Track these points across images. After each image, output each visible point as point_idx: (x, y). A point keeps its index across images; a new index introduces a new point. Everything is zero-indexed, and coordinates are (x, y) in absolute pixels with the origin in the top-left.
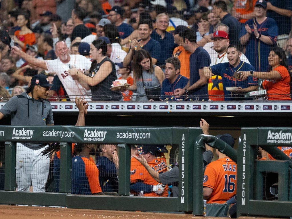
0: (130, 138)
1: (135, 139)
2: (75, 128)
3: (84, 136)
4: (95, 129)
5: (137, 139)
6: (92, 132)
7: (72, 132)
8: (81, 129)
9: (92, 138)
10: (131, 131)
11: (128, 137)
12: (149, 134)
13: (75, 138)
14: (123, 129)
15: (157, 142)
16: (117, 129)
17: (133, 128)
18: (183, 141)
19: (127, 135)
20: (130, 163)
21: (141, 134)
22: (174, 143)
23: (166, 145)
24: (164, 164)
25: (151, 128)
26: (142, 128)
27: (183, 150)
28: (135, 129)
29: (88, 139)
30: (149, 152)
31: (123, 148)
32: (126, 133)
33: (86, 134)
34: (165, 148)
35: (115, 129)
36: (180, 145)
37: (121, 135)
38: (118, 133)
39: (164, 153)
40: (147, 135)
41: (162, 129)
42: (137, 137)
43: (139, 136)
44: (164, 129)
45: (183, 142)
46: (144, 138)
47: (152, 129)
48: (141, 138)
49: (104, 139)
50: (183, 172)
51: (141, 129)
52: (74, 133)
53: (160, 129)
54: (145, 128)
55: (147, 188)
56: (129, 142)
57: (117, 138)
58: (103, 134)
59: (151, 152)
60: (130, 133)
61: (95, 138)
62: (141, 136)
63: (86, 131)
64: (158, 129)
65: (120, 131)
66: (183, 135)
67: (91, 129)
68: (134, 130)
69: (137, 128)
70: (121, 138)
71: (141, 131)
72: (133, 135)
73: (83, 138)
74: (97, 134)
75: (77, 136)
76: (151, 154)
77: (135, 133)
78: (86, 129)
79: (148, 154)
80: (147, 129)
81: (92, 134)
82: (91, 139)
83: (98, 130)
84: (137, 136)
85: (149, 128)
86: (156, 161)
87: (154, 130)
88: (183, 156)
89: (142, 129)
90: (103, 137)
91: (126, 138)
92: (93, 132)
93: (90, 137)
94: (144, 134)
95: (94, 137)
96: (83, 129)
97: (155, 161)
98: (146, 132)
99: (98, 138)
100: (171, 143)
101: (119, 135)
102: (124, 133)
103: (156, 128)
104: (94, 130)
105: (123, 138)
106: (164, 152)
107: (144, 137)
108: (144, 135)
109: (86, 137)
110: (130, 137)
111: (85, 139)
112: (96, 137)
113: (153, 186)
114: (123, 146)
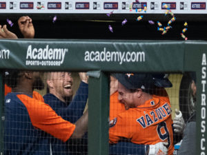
0: (108, 60)
1: (118, 62)
2: (10, 43)
3: (27, 58)
4: (46, 44)
5: (121, 63)
6: (41, 49)
7: (4, 50)
8: (22, 44)
9: (40, 60)
10: (111, 49)
11: (104, 59)
12: (143, 53)
13: (11, 60)
14: (96, 44)
15: (156, 68)
16: (86, 44)
17: (114, 44)
18: (204, 66)
19: (103, 55)
20: (109, 105)
21: (128, 53)
22: (188, 69)
23: (169, 73)
24: (166, 107)
25: (147, 44)
26: (129, 43)
27: (204, 82)
28: (118, 45)
29: (33, 63)
30: (140, 88)
31: (97, 79)
32: (102, 52)
33: (30, 53)
34: (167, 80)
35: (82, 44)
36: (197, 74)
37: (93, 56)
38: (87, 52)
39: (166, 89)
40: (139, 55)
41: (166, 45)
42: (122, 59)
43: (125, 57)
44: (170, 45)
45: (204, 68)
46: (134, 61)
47: (148, 46)
48: (128, 61)
49: (62, 62)
50: (203, 122)
51: (129, 45)
52: (8, 51)
53: (162, 45)
54: (136, 44)
55: (138, 149)
56: (107, 68)
57: (86, 60)
58: (62, 53)
59: (143, 87)
60: (108, 52)
61: (45, 60)
62: (129, 57)
63: (30, 47)
64: (158, 45)
65: (91, 49)
66: (204, 55)
67: (40, 44)
68: (115, 46)
69: (120, 43)
70: (92, 60)
71: (128, 48)
72: (114, 55)
73: (24, 60)
74: (50, 53)
75: (14, 57)
76: (143, 90)
77: (117, 53)
78: (30, 44)
79: (138, 91)
80: (138, 45)
81: (41, 53)
82: (38, 63)
83: (51, 47)
84: (122, 57)
85: (143, 44)
86: (152, 103)
87: (151, 46)
88: (203, 93)
89: (131, 45)
90: (60, 58)
91: (102, 60)
92: (43, 49)
93: (37, 59)
94: (134, 53)
95: (44, 58)
96: (25, 44)
97: (149, 103)
98: (137, 49)
99: (51, 61)
100: (182, 70)
101: (88, 56)
102: (98, 52)
103: (154, 43)
104: (44, 47)
105: (96, 60)
106: (166, 86)
107: (133, 58)
108: (134, 55)
109: (29, 59)
110: (108, 58)
111: (28, 63)
112: (48, 60)
113: (148, 147)
114: (97, 74)
